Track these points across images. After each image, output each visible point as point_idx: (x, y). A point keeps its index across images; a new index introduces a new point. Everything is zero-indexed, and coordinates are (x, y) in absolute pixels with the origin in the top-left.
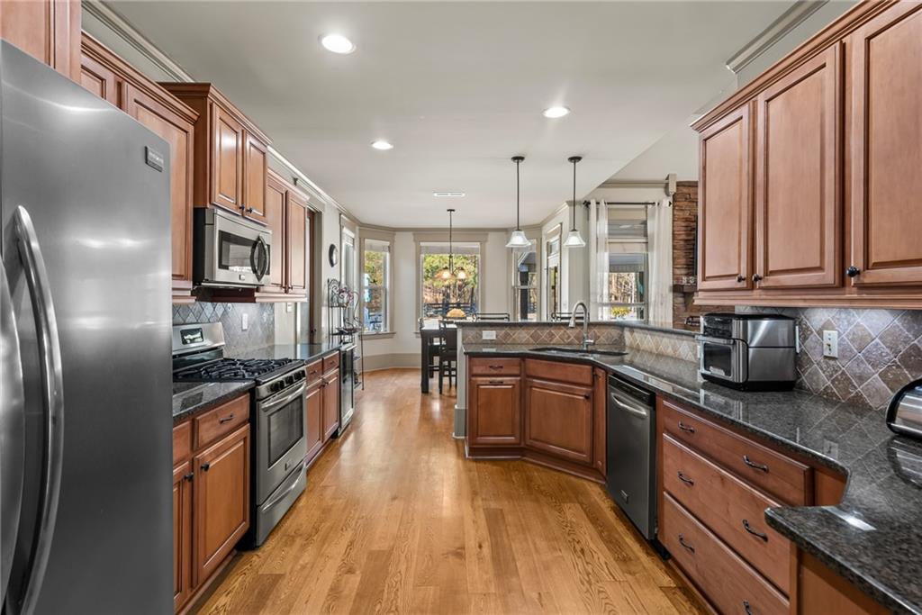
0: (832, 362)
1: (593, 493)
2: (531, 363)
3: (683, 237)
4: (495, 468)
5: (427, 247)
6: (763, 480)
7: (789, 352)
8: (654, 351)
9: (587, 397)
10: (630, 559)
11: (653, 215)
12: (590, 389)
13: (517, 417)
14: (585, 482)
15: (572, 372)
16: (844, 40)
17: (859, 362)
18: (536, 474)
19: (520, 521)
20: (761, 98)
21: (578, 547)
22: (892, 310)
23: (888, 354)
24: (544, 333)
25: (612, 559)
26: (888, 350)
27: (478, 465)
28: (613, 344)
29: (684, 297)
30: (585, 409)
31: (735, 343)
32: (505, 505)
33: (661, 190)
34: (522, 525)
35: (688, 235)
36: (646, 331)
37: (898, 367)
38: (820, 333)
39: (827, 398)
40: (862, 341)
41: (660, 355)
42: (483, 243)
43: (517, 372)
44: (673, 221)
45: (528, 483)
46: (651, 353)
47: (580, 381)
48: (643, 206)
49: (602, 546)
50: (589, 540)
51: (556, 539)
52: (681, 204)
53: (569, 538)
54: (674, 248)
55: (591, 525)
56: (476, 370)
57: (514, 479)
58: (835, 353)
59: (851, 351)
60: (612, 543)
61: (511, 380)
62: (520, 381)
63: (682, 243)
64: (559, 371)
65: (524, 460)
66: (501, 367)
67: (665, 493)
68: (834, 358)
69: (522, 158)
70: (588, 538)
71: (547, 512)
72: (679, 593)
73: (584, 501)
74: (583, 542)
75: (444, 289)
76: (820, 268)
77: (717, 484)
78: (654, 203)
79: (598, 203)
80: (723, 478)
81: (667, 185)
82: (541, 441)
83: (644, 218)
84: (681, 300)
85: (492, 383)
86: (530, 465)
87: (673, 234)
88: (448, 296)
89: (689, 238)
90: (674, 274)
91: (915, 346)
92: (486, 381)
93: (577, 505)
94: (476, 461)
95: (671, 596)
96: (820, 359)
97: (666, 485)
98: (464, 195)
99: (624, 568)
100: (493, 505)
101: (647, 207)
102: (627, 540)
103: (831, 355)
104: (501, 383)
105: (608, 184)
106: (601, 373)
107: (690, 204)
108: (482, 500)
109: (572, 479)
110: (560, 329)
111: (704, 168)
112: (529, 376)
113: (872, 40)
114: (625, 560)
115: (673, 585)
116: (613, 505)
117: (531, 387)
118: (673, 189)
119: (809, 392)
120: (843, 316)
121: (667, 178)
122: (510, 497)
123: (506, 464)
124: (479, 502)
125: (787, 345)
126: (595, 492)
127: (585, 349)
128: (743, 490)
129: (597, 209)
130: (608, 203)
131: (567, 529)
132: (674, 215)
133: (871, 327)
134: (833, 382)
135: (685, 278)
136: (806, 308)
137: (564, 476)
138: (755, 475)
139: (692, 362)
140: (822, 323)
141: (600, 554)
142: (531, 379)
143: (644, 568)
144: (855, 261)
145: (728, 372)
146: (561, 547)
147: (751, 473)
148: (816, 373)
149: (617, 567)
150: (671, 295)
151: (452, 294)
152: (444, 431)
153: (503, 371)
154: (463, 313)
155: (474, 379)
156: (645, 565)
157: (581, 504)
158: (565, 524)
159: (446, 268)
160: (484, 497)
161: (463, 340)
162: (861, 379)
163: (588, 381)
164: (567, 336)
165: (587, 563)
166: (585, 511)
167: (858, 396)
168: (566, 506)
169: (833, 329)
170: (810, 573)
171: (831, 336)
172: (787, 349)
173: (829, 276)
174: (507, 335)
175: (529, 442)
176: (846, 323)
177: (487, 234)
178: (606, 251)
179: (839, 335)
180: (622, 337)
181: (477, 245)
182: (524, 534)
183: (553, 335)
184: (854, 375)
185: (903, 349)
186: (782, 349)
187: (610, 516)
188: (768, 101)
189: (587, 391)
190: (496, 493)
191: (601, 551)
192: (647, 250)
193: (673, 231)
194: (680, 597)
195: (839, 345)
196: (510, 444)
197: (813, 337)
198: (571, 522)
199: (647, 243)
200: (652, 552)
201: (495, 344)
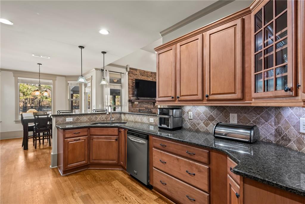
0: (191, 120)
1: (120, 174)
2: (92, 130)
3: (131, 85)
4: (77, 176)
5: (22, 80)
6: (193, 157)
7: (180, 119)
8: (134, 121)
9: (116, 140)
10: (142, 194)
11: (123, 77)
12: (117, 137)
13: (86, 152)
14: (116, 171)
15: (110, 131)
16: (203, 33)
17: (198, 120)
18: (96, 173)
19: (98, 196)
20: (178, 44)
21: (124, 198)
22: (206, 106)
23: (205, 117)
24: (93, 117)
25: (137, 197)
26: (205, 116)
27: (69, 177)
28: (118, 120)
29: (131, 103)
30: (115, 145)
31: (170, 117)
32: (89, 191)
33: (125, 70)
34: (99, 197)
35: (133, 84)
36: (131, 115)
37: (207, 120)
38: (188, 113)
39: (190, 130)
40: (199, 114)
41: (136, 122)
42: (54, 81)
43: (86, 134)
44: (129, 80)
45: (94, 178)
46: (132, 121)
47: (114, 134)
48: (120, 74)
49: (132, 193)
50: (126, 193)
51: (115, 198)
52: (130, 75)
53: (120, 195)
54: (129, 88)
55: (124, 187)
56: (67, 136)
57: (88, 178)
58: (192, 118)
59: (196, 117)
60: (134, 190)
61: (83, 138)
62: (88, 137)
63: (131, 87)
64: (105, 131)
65: (89, 169)
66: (80, 133)
67: (153, 168)
68: (191, 119)
69: (83, 47)
70: (126, 192)
71: (107, 188)
72: (160, 200)
73: (118, 178)
74: (125, 195)
75: (24, 100)
76: (197, 95)
77: (176, 162)
78: (123, 73)
79: (106, 71)
80: (178, 159)
81: (127, 68)
82: (98, 160)
83: (120, 78)
84: (131, 104)
85: (75, 140)
86: (93, 171)
87: (129, 84)
88: (26, 103)
89: (133, 85)
90: (129, 96)
91: (211, 115)
92: (72, 140)
93: (117, 181)
94: (67, 176)
95: (158, 201)
96: (187, 119)
97: (154, 165)
98: (49, 58)
99: (141, 198)
100: (83, 193)
101: (121, 74)
102: (138, 187)
103: (191, 118)
104: (79, 140)
105: (111, 65)
106: (122, 130)
107: (133, 75)
108: (77, 193)
109: (111, 171)
110: (99, 115)
111: (159, 63)
112: (91, 135)
113: (211, 35)
114: (140, 195)
115: (157, 198)
116: (128, 176)
117: (93, 139)
118: (128, 70)
119: (185, 129)
120: (194, 108)
121: (127, 66)
122: (89, 187)
123: (82, 173)
124: (76, 195)
125: (179, 117)
126: (120, 173)
127: (111, 122)
128: (185, 161)
129: (106, 73)
130: (110, 71)
131: (117, 192)
132: (129, 78)
133: (201, 111)
134: (191, 126)
135: (132, 98)
136: (184, 106)
137: (107, 171)
138: (190, 157)
139: (148, 124)
140: (188, 110)
141: (132, 197)
142: (92, 136)
143: (147, 195)
144: (207, 93)
145: (168, 126)
146: (118, 200)
147: (189, 156)
148: (187, 123)
149: (139, 199)
150: (128, 103)
151: (28, 103)
152: (44, 166)
153: (80, 134)
154: (36, 111)
155: (66, 140)
156: (147, 194)
157: (118, 180)
158: (115, 190)
159: (37, 90)
160: (77, 191)
161: (56, 122)
162: (198, 124)
163: (117, 134)
164: (102, 118)
165: (130, 202)
166: (120, 182)
167: (198, 129)
168: (113, 183)
169: (191, 111)
170: (248, 185)
171: (191, 113)
172: (179, 118)
173: (200, 97)
174: (78, 119)
175: (92, 161)
176: (194, 110)
177: (56, 77)
178: (109, 87)
179: (193, 113)
180: (120, 117)
181: (51, 81)
182: (102, 201)
183: (97, 118)
184: (197, 123)
185: (208, 116)
186: (177, 118)
187: (129, 180)
188: (181, 46)
189: (116, 138)
190: (82, 187)
191: (132, 195)
192: (121, 88)
193: (129, 83)
194: (161, 201)
195: (193, 115)
196: (83, 164)
197: (186, 114)
198: (117, 188)
199: (121, 86)
200: (147, 189)
201: (72, 123)
